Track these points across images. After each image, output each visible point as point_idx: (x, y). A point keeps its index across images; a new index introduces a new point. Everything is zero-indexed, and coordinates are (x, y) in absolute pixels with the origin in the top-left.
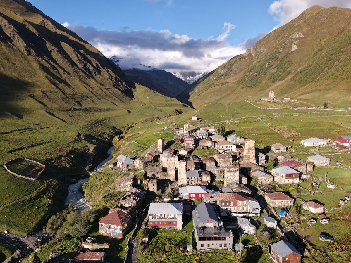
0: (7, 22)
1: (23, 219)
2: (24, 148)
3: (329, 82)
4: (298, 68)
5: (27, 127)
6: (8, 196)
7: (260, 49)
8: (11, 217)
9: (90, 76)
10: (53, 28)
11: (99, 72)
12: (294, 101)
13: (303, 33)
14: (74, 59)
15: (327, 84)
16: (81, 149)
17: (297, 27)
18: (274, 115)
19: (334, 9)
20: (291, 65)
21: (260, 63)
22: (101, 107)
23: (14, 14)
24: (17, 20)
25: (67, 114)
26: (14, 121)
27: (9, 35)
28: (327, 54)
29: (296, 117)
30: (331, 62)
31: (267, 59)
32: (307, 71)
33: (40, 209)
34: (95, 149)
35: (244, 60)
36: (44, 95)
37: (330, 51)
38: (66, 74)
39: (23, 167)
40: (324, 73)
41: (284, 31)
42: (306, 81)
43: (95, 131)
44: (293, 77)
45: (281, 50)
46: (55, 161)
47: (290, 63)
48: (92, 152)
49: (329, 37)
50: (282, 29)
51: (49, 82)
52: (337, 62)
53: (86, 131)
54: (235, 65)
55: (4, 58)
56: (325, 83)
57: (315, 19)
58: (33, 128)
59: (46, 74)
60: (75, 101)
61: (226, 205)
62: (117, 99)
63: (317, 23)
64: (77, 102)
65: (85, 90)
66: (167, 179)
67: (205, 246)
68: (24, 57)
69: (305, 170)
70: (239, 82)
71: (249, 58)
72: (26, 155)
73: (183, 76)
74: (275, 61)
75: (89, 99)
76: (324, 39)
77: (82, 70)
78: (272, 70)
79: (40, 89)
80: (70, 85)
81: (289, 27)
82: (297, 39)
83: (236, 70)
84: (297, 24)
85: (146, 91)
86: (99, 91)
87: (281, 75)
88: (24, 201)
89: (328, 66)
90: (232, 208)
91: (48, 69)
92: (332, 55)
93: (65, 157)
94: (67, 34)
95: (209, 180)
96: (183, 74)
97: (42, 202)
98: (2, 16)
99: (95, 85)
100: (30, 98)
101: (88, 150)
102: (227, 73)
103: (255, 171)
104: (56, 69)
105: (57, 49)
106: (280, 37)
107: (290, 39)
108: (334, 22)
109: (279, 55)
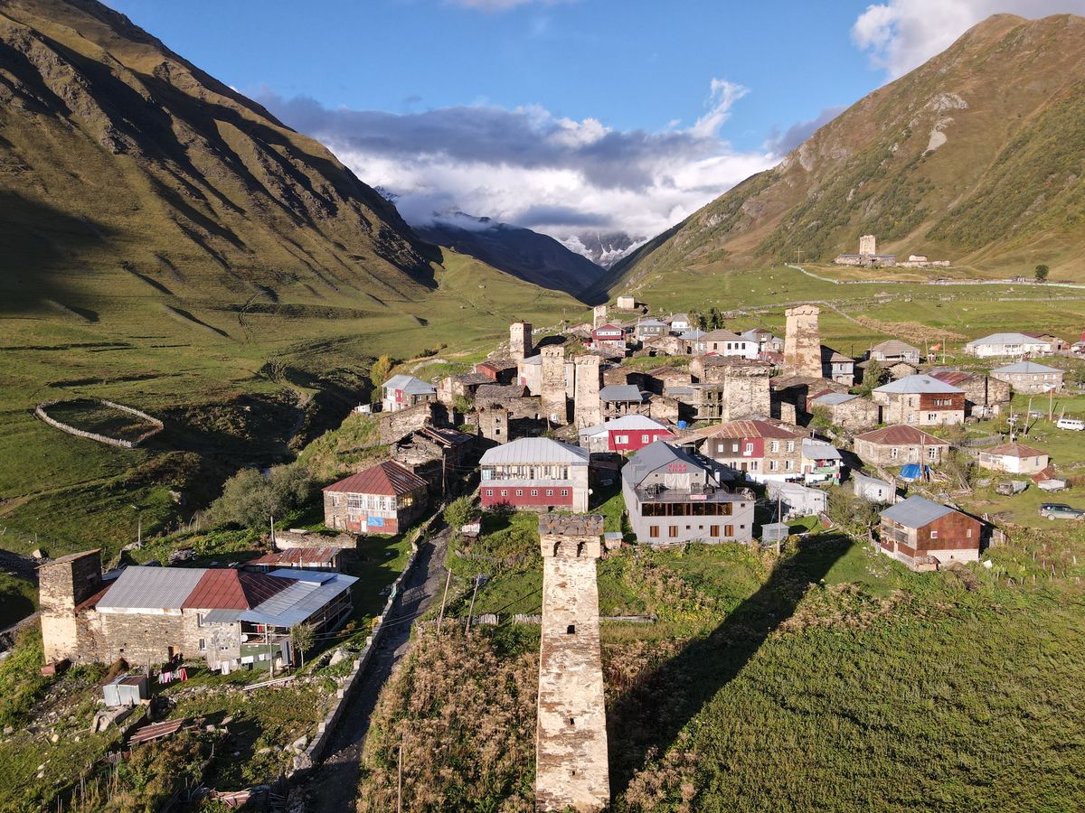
0: (55, 55)
1: (93, 528)
2: (102, 381)
3: (1051, 235)
4: (950, 201)
5: (111, 341)
6: (47, 473)
7: (828, 149)
8: (54, 521)
9: (304, 219)
10: (193, 86)
11: (333, 211)
12: (941, 266)
13: (964, 96)
14: (257, 170)
15: (1044, 242)
16: (274, 396)
17: (944, 77)
18: (878, 299)
19: (1061, 19)
20: (926, 191)
21: (831, 189)
22: (337, 306)
23: (78, 37)
24: (86, 53)
25: (232, 317)
26: (71, 325)
27: (60, 94)
28: (1042, 154)
29: (947, 301)
30: (1053, 176)
31: (849, 176)
32: (977, 207)
33: (144, 512)
34: (316, 397)
35: (779, 183)
36: (163, 264)
37: (1050, 143)
38: (231, 211)
39: (96, 419)
40: (1035, 211)
41: (904, 95)
42: (976, 236)
43: (319, 363)
44: (935, 229)
45: (895, 149)
46: (194, 416)
47: (925, 187)
48: (308, 405)
49: (1046, 105)
50: (898, 88)
51: (179, 230)
52: (1074, 176)
53: (291, 360)
54: (752, 199)
55: (45, 159)
56: (1036, 240)
57: (1002, 51)
58: (128, 345)
59: (172, 208)
60: (256, 286)
61: (728, 453)
62: (385, 287)
63: (1007, 65)
64: (264, 289)
65: (287, 257)
66: (539, 418)
67: (664, 531)
68: (106, 157)
69: (983, 395)
70: (762, 251)
71: (794, 179)
72: (105, 396)
73: (587, 249)
74: (875, 181)
75: (299, 284)
76: (1029, 112)
77: (279, 203)
78: (868, 208)
79: (152, 248)
80: (243, 244)
81: (920, 83)
82: (944, 114)
83: (754, 215)
84: (944, 71)
85: (473, 269)
86: (331, 264)
87: (896, 223)
88: (96, 487)
89: (1045, 191)
90: (749, 461)
91: (178, 195)
92: (1059, 155)
93: (224, 407)
94: (236, 104)
95: (674, 417)
96: (590, 242)
97: (151, 497)
98: (40, 40)
99: (319, 247)
100: (121, 270)
101: (296, 400)
102: (725, 225)
103: (821, 394)
104: (200, 196)
105: (204, 140)
106: (892, 113)
107: (923, 113)
108: (1063, 60)
109: (888, 164)
